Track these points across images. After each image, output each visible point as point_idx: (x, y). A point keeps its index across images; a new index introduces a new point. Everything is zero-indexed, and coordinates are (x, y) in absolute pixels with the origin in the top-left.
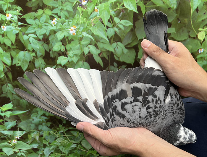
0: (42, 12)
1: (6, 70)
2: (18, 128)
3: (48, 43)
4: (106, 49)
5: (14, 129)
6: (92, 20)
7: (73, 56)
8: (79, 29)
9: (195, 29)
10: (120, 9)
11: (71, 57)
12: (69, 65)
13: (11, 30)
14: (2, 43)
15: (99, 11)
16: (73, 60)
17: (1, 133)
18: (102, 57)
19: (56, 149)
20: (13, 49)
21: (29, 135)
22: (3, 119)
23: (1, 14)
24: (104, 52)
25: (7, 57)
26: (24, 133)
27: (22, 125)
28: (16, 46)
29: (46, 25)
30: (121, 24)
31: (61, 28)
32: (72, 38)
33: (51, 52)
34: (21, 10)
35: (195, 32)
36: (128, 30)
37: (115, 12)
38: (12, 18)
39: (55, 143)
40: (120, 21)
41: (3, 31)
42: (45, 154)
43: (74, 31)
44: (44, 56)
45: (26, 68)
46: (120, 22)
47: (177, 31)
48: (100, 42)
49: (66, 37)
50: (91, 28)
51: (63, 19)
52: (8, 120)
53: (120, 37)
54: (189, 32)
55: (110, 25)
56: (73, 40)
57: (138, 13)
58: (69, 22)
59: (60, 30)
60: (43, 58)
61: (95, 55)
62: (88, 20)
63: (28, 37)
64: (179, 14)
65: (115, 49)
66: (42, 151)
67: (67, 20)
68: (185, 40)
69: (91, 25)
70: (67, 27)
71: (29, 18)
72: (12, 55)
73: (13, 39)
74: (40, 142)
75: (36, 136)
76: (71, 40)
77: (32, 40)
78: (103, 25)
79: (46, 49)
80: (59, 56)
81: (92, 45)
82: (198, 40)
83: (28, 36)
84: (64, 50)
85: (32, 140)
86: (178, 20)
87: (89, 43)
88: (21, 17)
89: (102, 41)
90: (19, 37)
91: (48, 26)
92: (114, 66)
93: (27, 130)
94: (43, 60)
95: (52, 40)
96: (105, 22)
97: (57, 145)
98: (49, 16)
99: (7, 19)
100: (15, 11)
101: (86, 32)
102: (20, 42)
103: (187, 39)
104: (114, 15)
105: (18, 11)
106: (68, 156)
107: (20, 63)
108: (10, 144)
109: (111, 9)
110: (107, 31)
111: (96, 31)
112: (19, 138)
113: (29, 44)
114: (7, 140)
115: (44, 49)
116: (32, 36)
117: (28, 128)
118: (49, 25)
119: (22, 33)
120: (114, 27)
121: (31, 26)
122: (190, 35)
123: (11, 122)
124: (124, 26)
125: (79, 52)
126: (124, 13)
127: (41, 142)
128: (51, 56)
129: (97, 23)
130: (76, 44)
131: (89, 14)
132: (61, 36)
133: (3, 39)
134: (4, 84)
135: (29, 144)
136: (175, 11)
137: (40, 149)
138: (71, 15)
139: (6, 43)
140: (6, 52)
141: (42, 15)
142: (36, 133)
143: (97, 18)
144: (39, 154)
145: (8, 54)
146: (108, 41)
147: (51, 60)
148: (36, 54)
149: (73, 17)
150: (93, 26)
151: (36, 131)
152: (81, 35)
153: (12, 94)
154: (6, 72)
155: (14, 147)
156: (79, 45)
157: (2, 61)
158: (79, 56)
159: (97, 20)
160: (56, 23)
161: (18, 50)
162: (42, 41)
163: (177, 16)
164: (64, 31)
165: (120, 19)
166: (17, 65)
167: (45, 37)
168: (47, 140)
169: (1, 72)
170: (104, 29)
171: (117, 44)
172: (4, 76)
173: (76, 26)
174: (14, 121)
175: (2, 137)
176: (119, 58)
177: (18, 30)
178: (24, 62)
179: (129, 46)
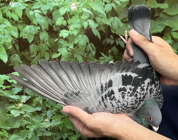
1: (14, 42)
2: (24, 93)
3: (51, 18)
4: (104, 23)
5: (20, 94)
7: (74, 30)
8: (79, 5)
11: (72, 30)
12: (70, 38)
13: (18, 6)
14: (10, 18)
16: (73, 34)
17: (9, 97)
18: (100, 30)
19: (57, 112)
20: (20, 23)
21: (33, 100)
22: (11, 85)
24: (101, 25)
25: (15, 30)
26: (29, 97)
27: (27, 91)
28: (23, 20)
29: (50, 2)
30: (118, 0)
31: (63, 4)
32: (73, 14)
33: (54, 26)
36: (124, 6)
39: (57, 106)
41: (11, 8)
42: (48, 116)
43: (75, 7)
44: (48, 30)
45: (32, 40)
47: (170, 7)
48: (98, 16)
49: (67, 13)
50: (90, 4)
52: (15, 86)
53: (117, 12)
55: (108, 1)
56: (74, 15)
59: (62, 6)
60: (47, 32)
61: (93, 28)
63: (33, 13)
65: (112, 23)
66: (45, 114)
68: (177, 15)
69: (90, 1)
70: (69, 3)
72: (19, 29)
73: (20, 14)
75: (40, 100)
76: (72, 15)
77: (37, 15)
78: (102, 1)
79: (50, 24)
80: (61, 30)
81: (91, 19)
83: (33, 11)
84: (65, 24)
85: (36, 103)
87: (89, 17)
89: (100, 16)
90: (25, 12)
91: (52, 3)
92: (110, 38)
93: (32, 95)
94: (47, 33)
95: (55, 15)
97: (59, 108)
101: (86, 8)
102: (27, 17)
106: (68, 118)
107: (26, 36)
108: (17, 107)
110: (105, 7)
111: (95, 7)
112: (25, 102)
113: (35, 19)
114: (14, 104)
115: (48, 23)
116: (37, 12)
117: (33, 93)
118: (53, 1)
119: (28, 9)
120: (111, 3)
121: (36, 3)
123: (18, 88)
124: (121, 2)
125: (79, 26)
127: (44, 106)
128: (54, 30)
130: (77, 19)
132: (63, 12)
133: (11, 14)
134: (12, 55)
135: (34, 108)
137: (43, 111)
139: (14, 18)
140: (13, 26)
142: (40, 98)
144: (42, 116)
145: (16, 28)
146: (106, 16)
147: (54, 33)
148: (41, 28)
150: (92, 2)
151: (40, 96)
152: (81, 10)
153: (19, 63)
154: (14, 44)
155: (20, 109)
156: (79, 20)
157: (10, 34)
158: (79, 30)
161: (24, 24)
162: (46, 16)
164: (66, 7)
166: (24, 38)
167: (49, 12)
168: (49, 103)
169: (9, 44)
170: (103, 5)
171: (114, 18)
172: (12, 47)
173: (77, 3)
174: (20, 87)
175: (10, 101)
176: (115, 31)
177: (25, 6)
178: (30, 35)
179: (125, 21)
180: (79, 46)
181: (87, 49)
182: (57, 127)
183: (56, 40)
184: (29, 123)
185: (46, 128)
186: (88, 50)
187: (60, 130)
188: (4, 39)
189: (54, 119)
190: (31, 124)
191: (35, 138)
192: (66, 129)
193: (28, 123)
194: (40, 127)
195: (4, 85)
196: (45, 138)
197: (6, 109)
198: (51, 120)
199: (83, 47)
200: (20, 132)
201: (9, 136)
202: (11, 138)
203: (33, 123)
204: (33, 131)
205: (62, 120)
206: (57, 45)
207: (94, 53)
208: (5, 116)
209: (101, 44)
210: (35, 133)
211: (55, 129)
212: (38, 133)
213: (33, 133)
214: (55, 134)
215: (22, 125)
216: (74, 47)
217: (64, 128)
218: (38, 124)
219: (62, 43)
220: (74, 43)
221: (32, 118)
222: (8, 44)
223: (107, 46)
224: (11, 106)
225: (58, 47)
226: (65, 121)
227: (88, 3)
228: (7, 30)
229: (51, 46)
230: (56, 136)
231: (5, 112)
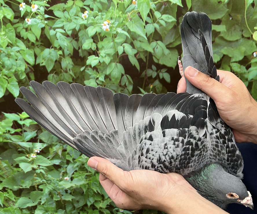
0: (73, 4)
1: (29, 70)
2: (38, 139)
3: (77, 40)
4: (144, 49)
5: (34, 140)
6: (129, 14)
7: (105, 56)
8: (113, 24)
9: (249, 28)
10: (162, 2)
11: (102, 57)
12: (100, 67)
13: (36, 23)
15: (137, 3)
16: (105, 61)
17: (19, 145)
18: (138, 58)
19: (81, 166)
20: (37, 45)
21: (50, 149)
22: (21, 128)
23: (26, 5)
24: (141, 52)
25: (30, 55)
26: (45, 145)
27: (43, 136)
28: (41, 42)
29: (76, 19)
30: (162, 19)
31: (93, 22)
32: (104, 35)
33: (80, 51)
34: (48, 1)
35: (249, 31)
36: (171, 27)
37: (156, 5)
38: (38, 9)
39: (80, 159)
40: (162, 15)
41: (27, 25)
42: (68, 172)
43: (108, 27)
44: (72, 54)
45: (52, 68)
46: (162, 18)
47: (228, 29)
48: (137, 40)
49: (98, 33)
50: (127, 24)
51: (96, 11)
52: (27, 130)
53: (160, 35)
54: (242, 31)
55: (149, 20)
56: (106, 37)
57: (182, 6)
58: (102, 15)
59: (92, 24)
60: (71, 57)
61: (130, 55)
62: (124, 14)
63: (55, 32)
64: (231, 9)
65: (154, 49)
66: (65, 169)
67: (100, 13)
68: (237, 41)
69: (127, 19)
70: (100, 21)
71: (57, 10)
72: (36, 53)
73: (38, 34)
74: (62, 157)
75: (58, 150)
76: (103, 36)
77: (60, 35)
78: (141, 20)
79: (75, 47)
80: (89, 56)
81: (128, 43)
82: (254, 40)
83: (55, 30)
84: (95, 48)
85: (54, 154)
86: (230, 16)
87: (125, 40)
88: (49, 9)
89: (139, 39)
90: (44, 32)
91: (78, 20)
92: (152, 69)
93: (48, 143)
94: (71, 60)
95: (82, 36)
96: (144, 17)
97: (83, 162)
98: (79, 8)
99: (32, 11)
100: (42, 2)
101: (121, 28)
102: (46, 37)
103: (240, 39)
104: (154, 9)
105: (45, 1)
106: (95, 176)
107: (44, 62)
108: (28, 159)
109: (151, 1)
110: (146, 27)
111: (133, 27)
112: (39, 152)
113: (56, 41)
114: (25, 154)
115: (72, 47)
116: (60, 31)
117: (50, 140)
118: (80, 18)
119: (49, 27)
120: (154, 23)
121: (59, 20)
122: (244, 35)
123: (30, 133)
124: (166, 22)
125: (112, 52)
126: (166, 6)
127: (64, 158)
128: (80, 56)
129: (135, 17)
130: (109, 42)
131: (126, 6)
133: (27, 34)
135: (50, 160)
136: (226, 6)
137: (62, 166)
138: (105, 8)
139: (30, 39)
140: (29, 49)
141: (72, 6)
142: (58, 147)
143: (134, 11)
144: (60, 172)
145: (31, 52)
146: (147, 39)
147: (79, 60)
148: (63, 52)
149: (107, 9)
150: (129, 20)
151: (59, 144)
152: (115, 31)
154: (28, 73)
155: (32, 162)
156: (112, 43)
157: (24, 60)
158: (113, 56)
159: (135, 14)
160: (87, 16)
161: (43, 47)
162: (71, 37)
163: (228, 12)
164: (96, 26)
165: (162, 13)
166: (41, 65)
167: (74, 32)
168: (71, 155)
169: (22, 73)
170: (142, 24)
171: (157, 43)
172: (26, 77)
173: (110, 21)
174: (34, 131)
175: (19, 150)
176: (158, 60)
177: (44, 23)
178: (49, 61)
179: (171, 46)
180: (112, 78)
181: (121, 82)
182: (80, 188)
183: (82, 69)
184: (43, 182)
185: (65, 189)
186: (123, 84)
187: (83, 192)
188: (16, 66)
189: (77, 177)
190: (45, 184)
191: (51, 203)
192: (92, 191)
193: (41, 181)
194: (58, 188)
195: (12, 127)
196: (63, 203)
197: (14, 160)
198: (72, 179)
199: (117, 79)
200: (31, 194)
201: (16, 200)
202: (18, 202)
203: (48, 181)
204: (49, 193)
205: (86, 179)
206: (84, 76)
207: (130, 88)
208: (11, 171)
209: (140, 77)
210: (51, 196)
211: (77, 191)
212: (54, 196)
213: (48, 196)
214: (77, 198)
215: (34, 184)
216: (105, 79)
217: (89, 190)
218: (54, 184)
219: (90, 73)
220: (106, 74)
221: (47, 175)
222: (20, 72)
223: (148, 80)
224: (20, 157)
225: (84, 78)
226: (90, 180)
227: (124, 22)
228: (21, 54)
229: (75, 77)
230: (78, 202)
231: (12, 165)
